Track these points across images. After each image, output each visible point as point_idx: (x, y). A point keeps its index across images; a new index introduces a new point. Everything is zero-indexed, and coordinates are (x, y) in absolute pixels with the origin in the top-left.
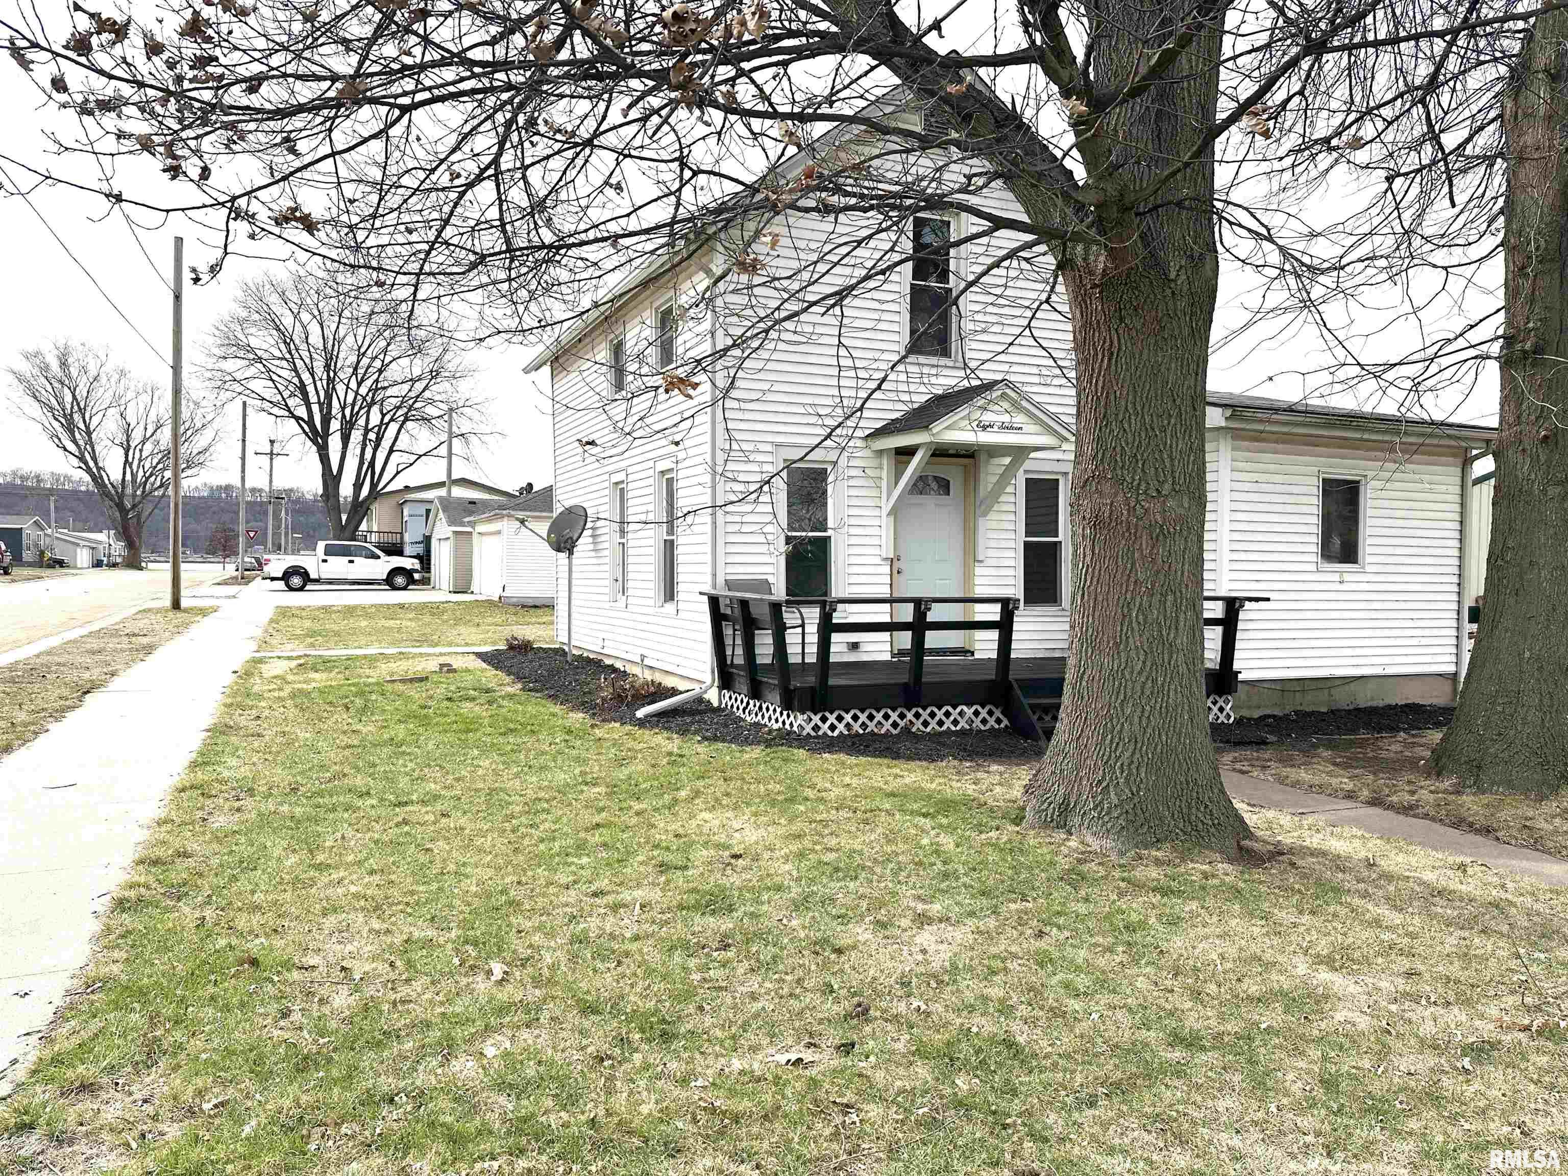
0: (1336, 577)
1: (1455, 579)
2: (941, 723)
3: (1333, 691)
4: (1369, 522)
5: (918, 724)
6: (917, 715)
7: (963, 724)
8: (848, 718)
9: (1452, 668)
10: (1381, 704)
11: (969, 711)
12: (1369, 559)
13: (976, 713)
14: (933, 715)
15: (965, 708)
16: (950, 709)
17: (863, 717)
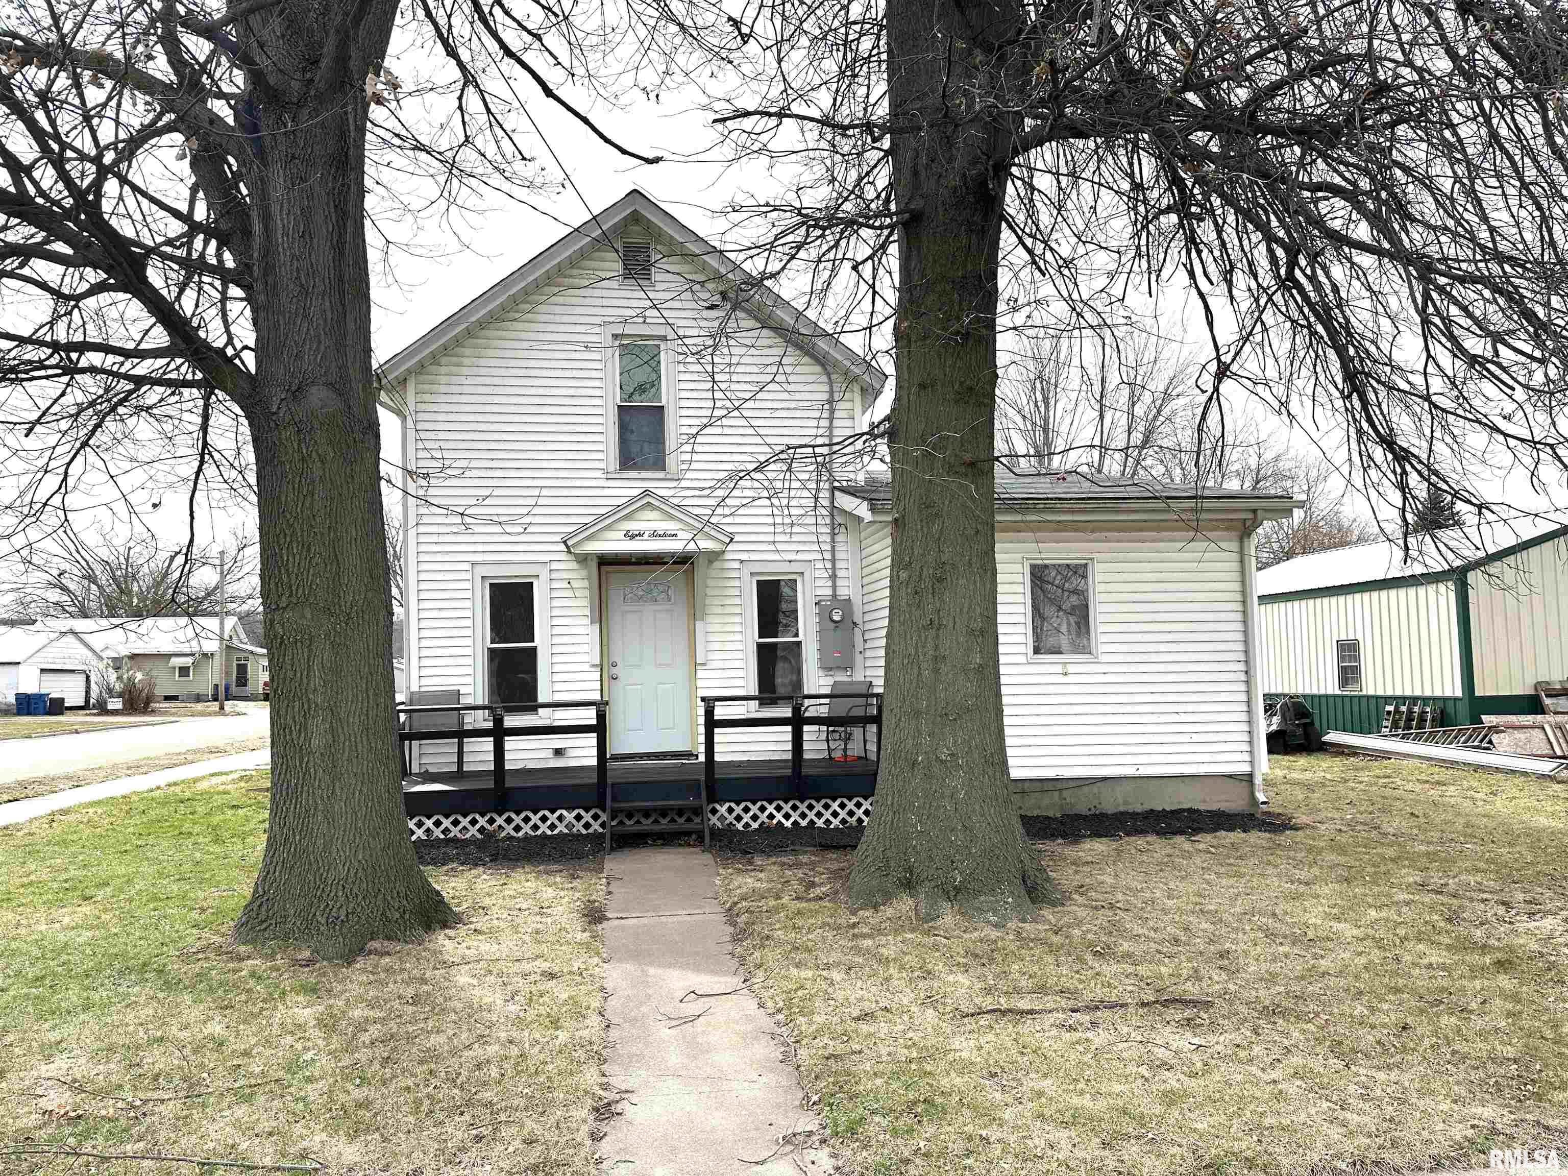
0: (1059, 669)
1: (1242, 667)
2: (535, 827)
3: (1065, 794)
4: (1101, 608)
5: (509, 829)
6: (509, 821)
7: (561, 828)
8: (429, 823)
9: (1245, 768)
10: (1139, 809)
11: (569, 816)
12: (1103, 648)
13: (578, 818)
14: (527, 820)
15: (565, 813)
16: (547, 813)
17: (446, 823)
